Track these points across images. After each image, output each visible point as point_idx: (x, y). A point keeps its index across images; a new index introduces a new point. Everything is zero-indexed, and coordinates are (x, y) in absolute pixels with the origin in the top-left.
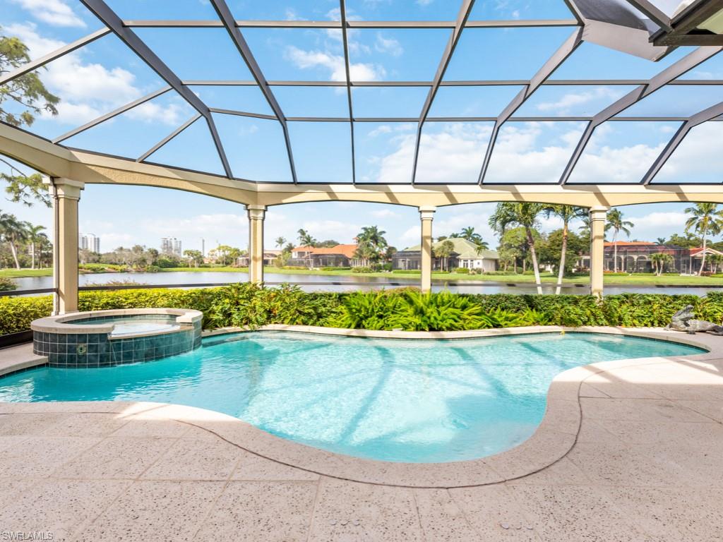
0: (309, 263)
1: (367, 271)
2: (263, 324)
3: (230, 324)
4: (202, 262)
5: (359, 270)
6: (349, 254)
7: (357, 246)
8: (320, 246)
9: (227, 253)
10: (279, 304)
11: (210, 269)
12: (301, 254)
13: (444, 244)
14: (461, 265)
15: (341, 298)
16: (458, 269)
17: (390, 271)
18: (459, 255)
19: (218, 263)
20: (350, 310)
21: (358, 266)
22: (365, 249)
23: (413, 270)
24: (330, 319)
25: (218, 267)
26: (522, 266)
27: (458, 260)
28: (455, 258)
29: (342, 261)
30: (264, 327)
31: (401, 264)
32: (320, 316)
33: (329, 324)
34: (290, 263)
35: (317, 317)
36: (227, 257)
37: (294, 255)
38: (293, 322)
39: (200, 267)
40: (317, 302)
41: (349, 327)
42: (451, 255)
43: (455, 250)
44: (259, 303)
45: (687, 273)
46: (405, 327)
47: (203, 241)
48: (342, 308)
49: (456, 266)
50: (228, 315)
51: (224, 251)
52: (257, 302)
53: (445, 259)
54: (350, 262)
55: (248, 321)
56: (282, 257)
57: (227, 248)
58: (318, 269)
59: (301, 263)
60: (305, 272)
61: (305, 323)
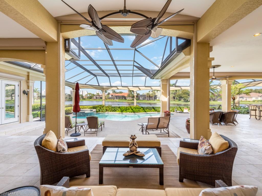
0: (114, 98)
1: (131, 100)
2: (105, 112)
3: (100, 112)
4: (83, 98)
5: (129, 100)
6: (126, 96)
7: (128, 93)
8: (117, 93)
9: (90, 95)
10: (108, 108)
11: (86, 100)
12: (112, 95)
13: (153, 93)
14: (158, 99)
15: (119, 107)
16: (156, 100)
17: (138, 100)
18: (157, 96)
19: (88, 98)
20: (120, 109)
21: (129, 99)
22: (130, 94)
23: (144, 100)
24: (117, 111)
25: (88, 99)
26: (175, 99)
27: (157, 97)
28: (156, 97)
29: (124, 98)
30: (106, 112)
31: (141, 98)
32: (115, 110)
33: (117, 112)
34: (109, 98)
35: (115, 111)
36: (90, 96)
37: (110, 96)
38: (111, 111)
39: (83, 99)
40: (115, 108)
41: (120, 112)
42: (155, 96)
43: (156, 95)
44: (105, 108)
45: (220, 101)
46: (130, 112)
47: (83, 91)
48: (119, 109)
49: (156, 99)
50: (99, 110)
51: (89, 95)
52: (104, 108)
53: (153, 97)
54: (126, 98)
55: (103, 111)
56: (106, 96)
57: (90, 94)
58: (117, 100)
59: (112, 98)
60: (113, 101)
61: (113, 112)
